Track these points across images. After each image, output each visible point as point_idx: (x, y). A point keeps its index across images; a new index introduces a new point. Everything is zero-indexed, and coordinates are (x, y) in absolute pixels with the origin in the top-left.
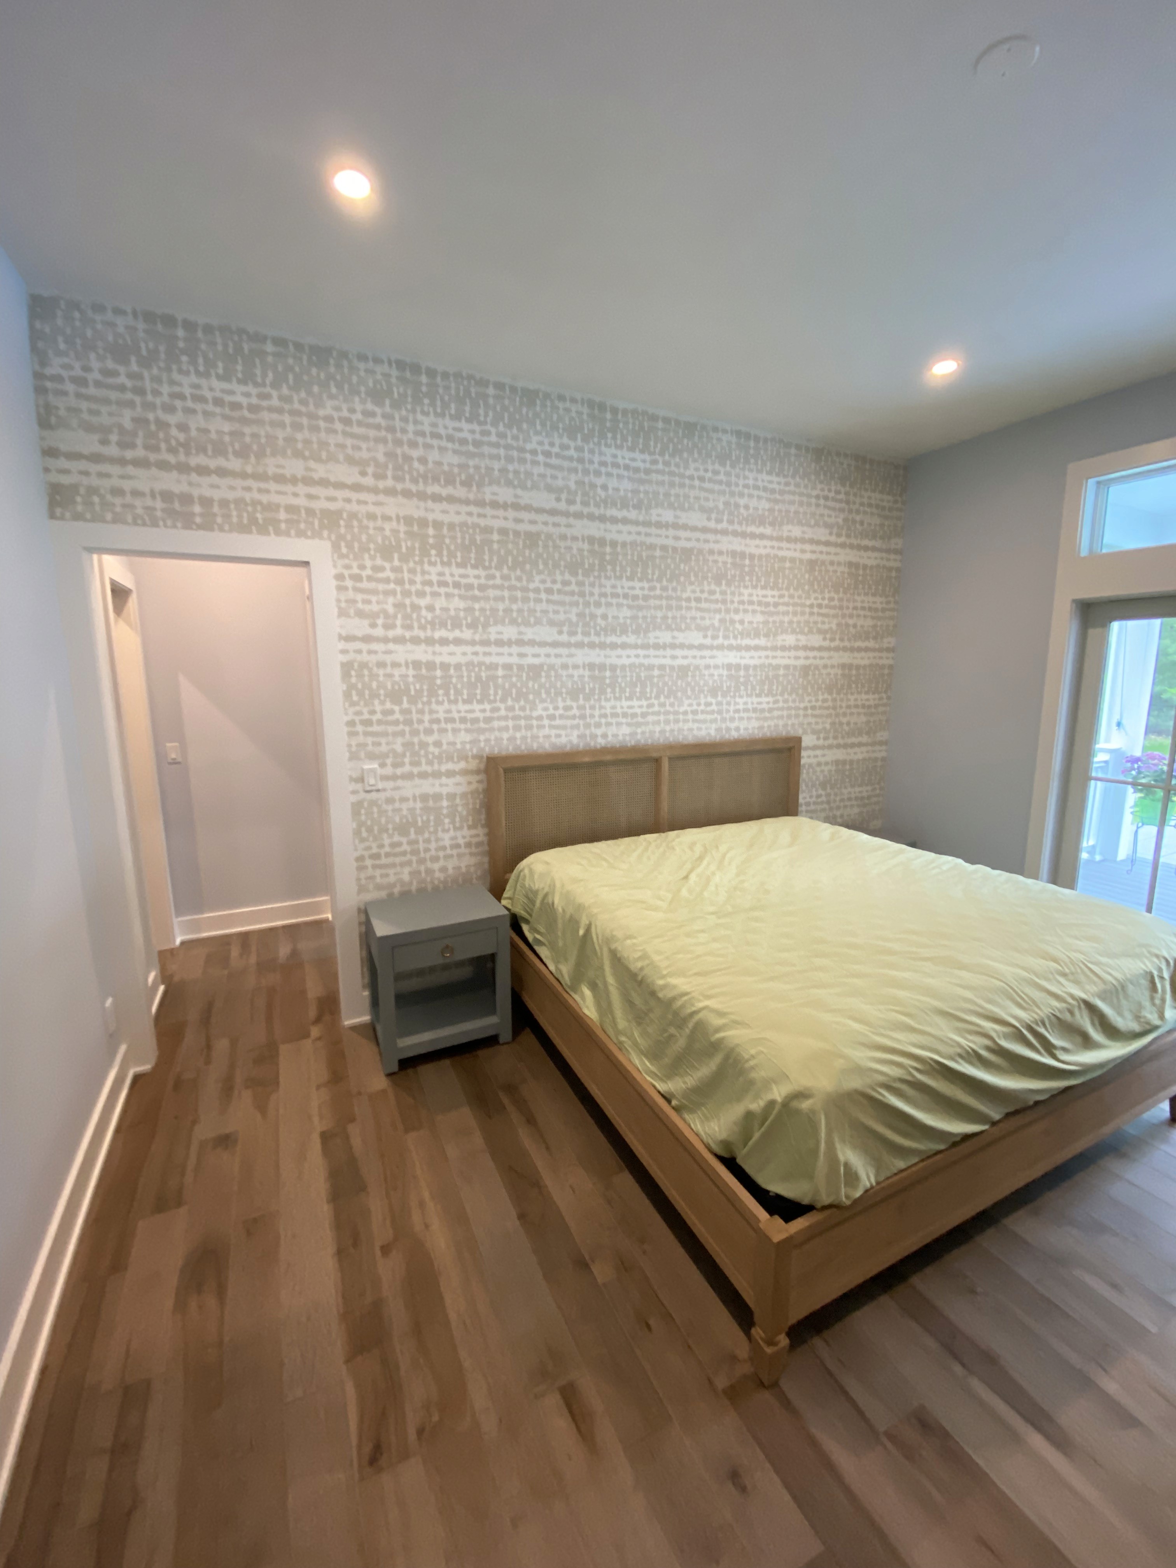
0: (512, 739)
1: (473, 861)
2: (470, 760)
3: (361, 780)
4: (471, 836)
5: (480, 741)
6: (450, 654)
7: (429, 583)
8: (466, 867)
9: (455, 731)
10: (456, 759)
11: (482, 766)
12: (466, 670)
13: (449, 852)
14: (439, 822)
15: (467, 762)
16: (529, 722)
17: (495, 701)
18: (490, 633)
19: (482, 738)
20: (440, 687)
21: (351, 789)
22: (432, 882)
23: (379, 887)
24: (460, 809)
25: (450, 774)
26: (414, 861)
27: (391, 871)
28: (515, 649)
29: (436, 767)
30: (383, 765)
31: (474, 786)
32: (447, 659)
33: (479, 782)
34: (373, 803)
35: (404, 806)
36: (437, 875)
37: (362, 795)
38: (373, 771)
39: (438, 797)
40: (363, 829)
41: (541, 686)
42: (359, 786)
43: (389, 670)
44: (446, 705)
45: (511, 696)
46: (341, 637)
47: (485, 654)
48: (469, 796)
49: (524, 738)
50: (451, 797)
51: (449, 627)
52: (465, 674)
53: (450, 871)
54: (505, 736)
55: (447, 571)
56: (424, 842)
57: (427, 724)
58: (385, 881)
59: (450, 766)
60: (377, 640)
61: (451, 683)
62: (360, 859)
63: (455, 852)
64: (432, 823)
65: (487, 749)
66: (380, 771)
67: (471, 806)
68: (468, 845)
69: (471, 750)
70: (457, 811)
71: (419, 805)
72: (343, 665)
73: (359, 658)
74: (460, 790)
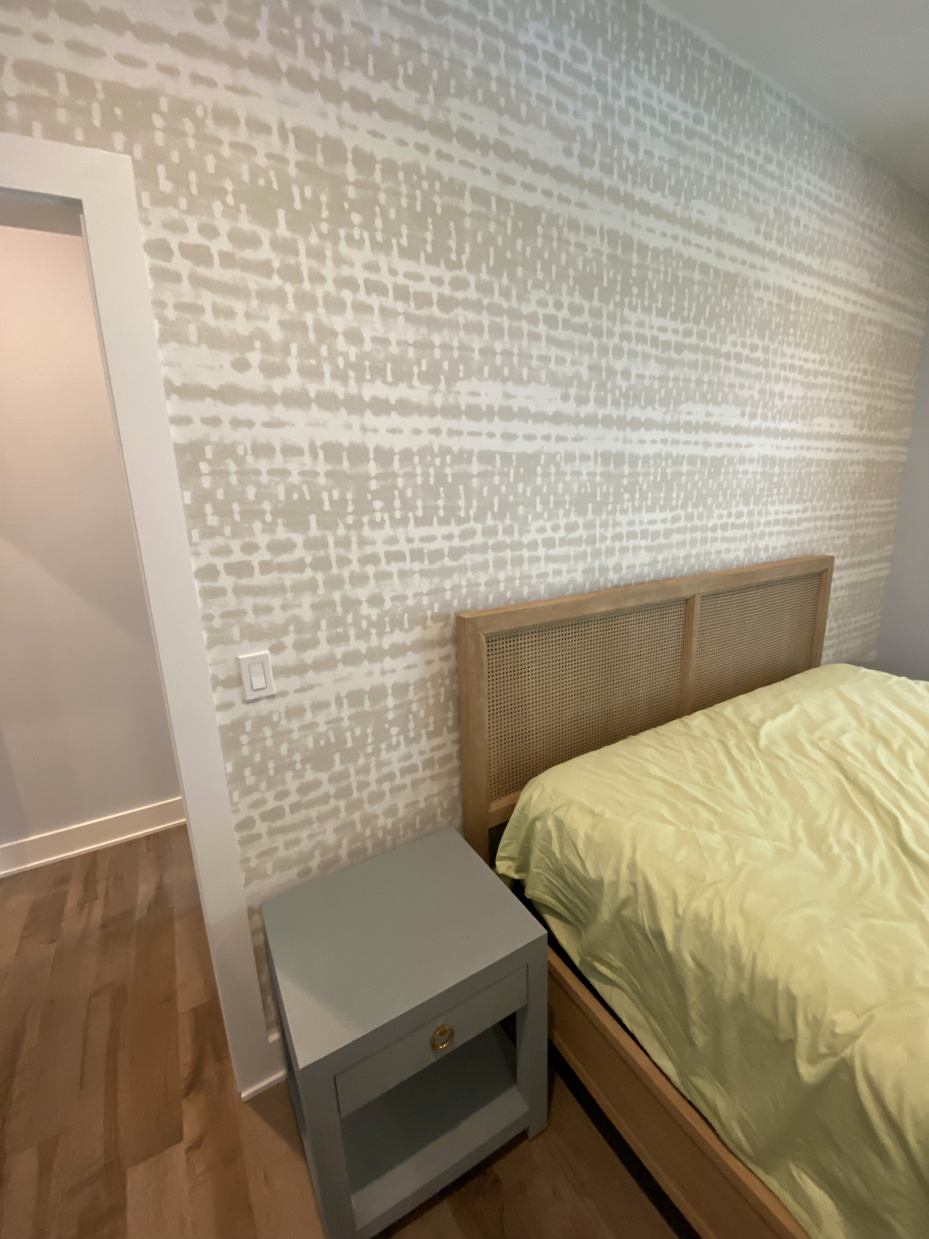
0: (492, 583)
1: (435, 787)
2: (429, 623)
3: (236, 681)
4: (433, 750)
5: (444, 590)
6: (393, 431)
7: (349, 283)
8: (426, 799)
9: (403, 575)
10: (406, 626)
11: (449, 632)
12: (421, 463)
13: (398, 781)
14: (381, 735)
15: (425, 627)
16: (517, 553)
17: (467, 519)
18: (459, 393)
19: (448, 584)
20: (377, 495)
21: (216, 702)
22: (373, 836)
23: (282, 865)
24: (414, 707)
25: (398, 651)
26: (343, 809)
27: (304, 834)
28: (498, 426)
29: (374, 641)
30: (277, 649)
31: (436, 666)
32: (386, 441)
33: (444, 659)
34: (262, 721)
35: (321, 718)
36: (381, 821)
37: (240, 710)
38: (261, 661)
39: (378, 693)
40: (247, 772)
41: (537, 491)
42: (234, 694)
43: (278, 461)
44: (388, 530)
45: (492, 509)
46: (170, 388)
47: (451, 433)
48: (429, 685)
49: (510, 580)
50: (400, 690)
51: (390, 379)
52: (419, 470)
53: (402, 812)
54: (483, 578)
55: (382, 261)
56: (358, 772)
57: (355, 566)
58: (294, 851)
59: (398, 637)
60: (252, 397)
61: (395, 487)
62: (246, 824)
63: (408, 779)
64: (370, 740)
65: (455, 603)
66: (272, 660)
67: (431, 701)
68: (428, 764)
69: (431, 607)
70: (410, 711)
71: (347, 712)
72: (180, 449)
73: (214, 435)
74: (413, 676)
